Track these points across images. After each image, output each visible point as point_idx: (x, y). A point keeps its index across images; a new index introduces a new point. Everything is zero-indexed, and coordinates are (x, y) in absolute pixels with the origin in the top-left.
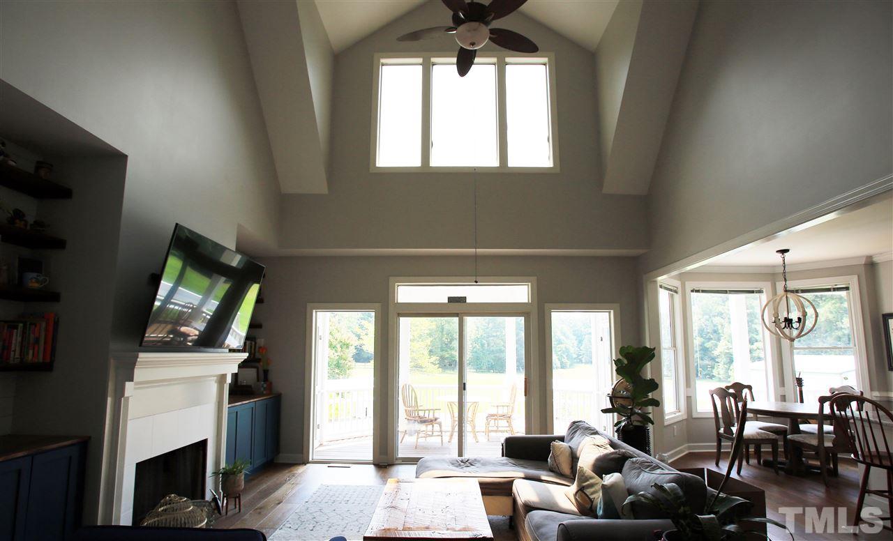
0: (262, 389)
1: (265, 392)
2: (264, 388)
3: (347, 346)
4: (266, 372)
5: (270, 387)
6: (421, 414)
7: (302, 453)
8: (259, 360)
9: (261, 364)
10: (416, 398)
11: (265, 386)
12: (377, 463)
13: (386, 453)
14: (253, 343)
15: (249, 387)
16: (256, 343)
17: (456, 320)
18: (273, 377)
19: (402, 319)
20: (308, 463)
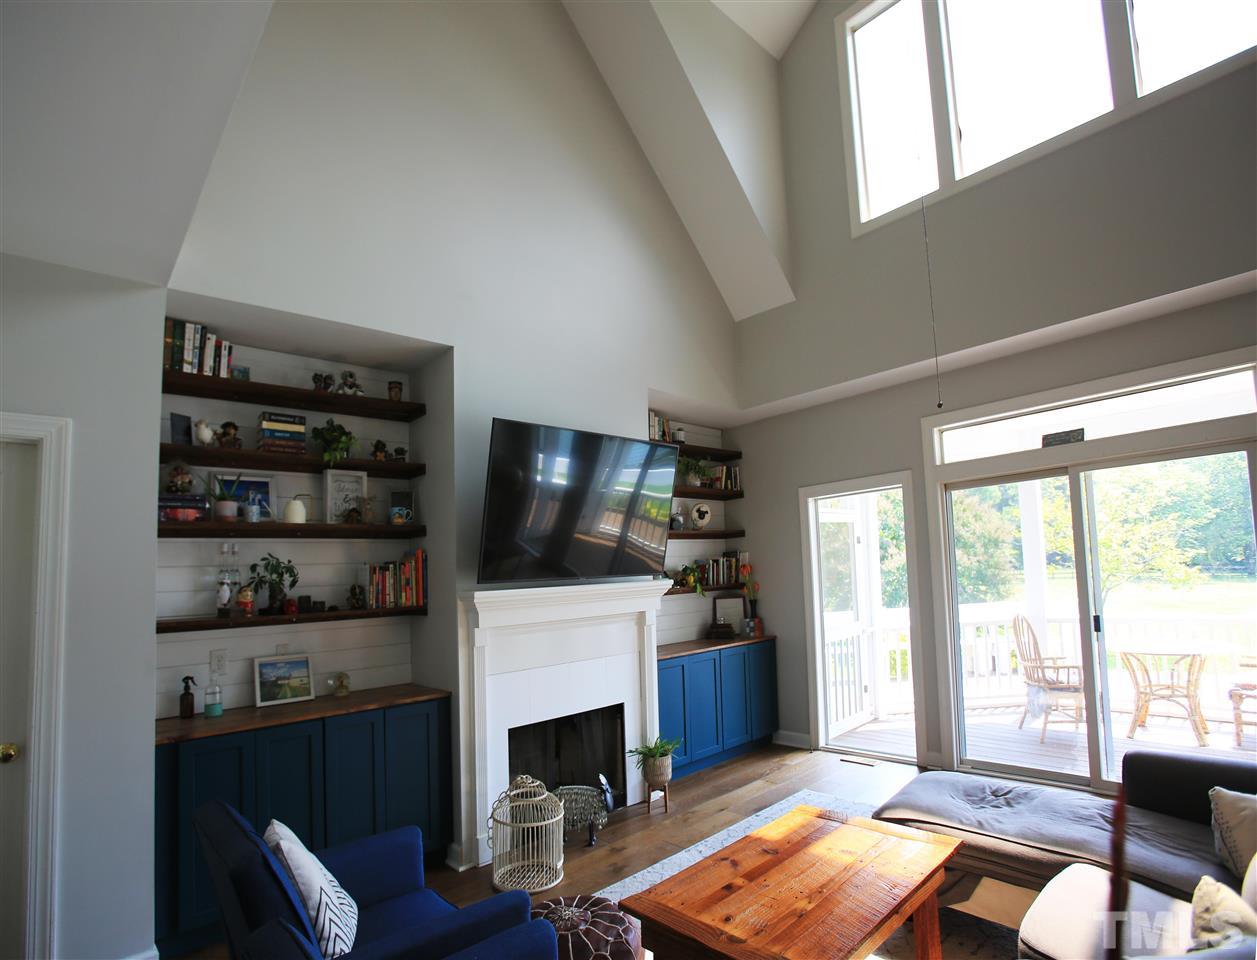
0: (748, 630)
1: (752, 634)
2: (751, 628)
3: (996, 543)
4: (754, 603)
5: (760, 626)
6: (1050, 675)
7: (809, 733)
8: (742, 586)
9: (746, 591)
10: (1036, 643)
11: (752, 624)
12: (921, 765)
13: (939, 750)
14: (734, 560)
15: (728, 626)
16: (737, 561)
17: (1065, 480)
18: (764, 610)
19: (956, 494)
20: (817, 749)
